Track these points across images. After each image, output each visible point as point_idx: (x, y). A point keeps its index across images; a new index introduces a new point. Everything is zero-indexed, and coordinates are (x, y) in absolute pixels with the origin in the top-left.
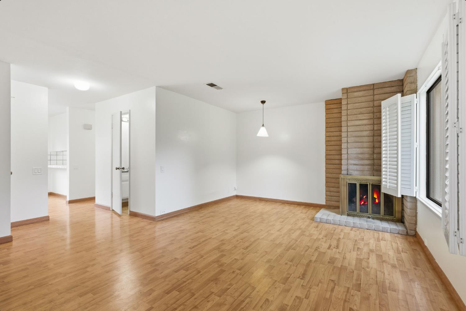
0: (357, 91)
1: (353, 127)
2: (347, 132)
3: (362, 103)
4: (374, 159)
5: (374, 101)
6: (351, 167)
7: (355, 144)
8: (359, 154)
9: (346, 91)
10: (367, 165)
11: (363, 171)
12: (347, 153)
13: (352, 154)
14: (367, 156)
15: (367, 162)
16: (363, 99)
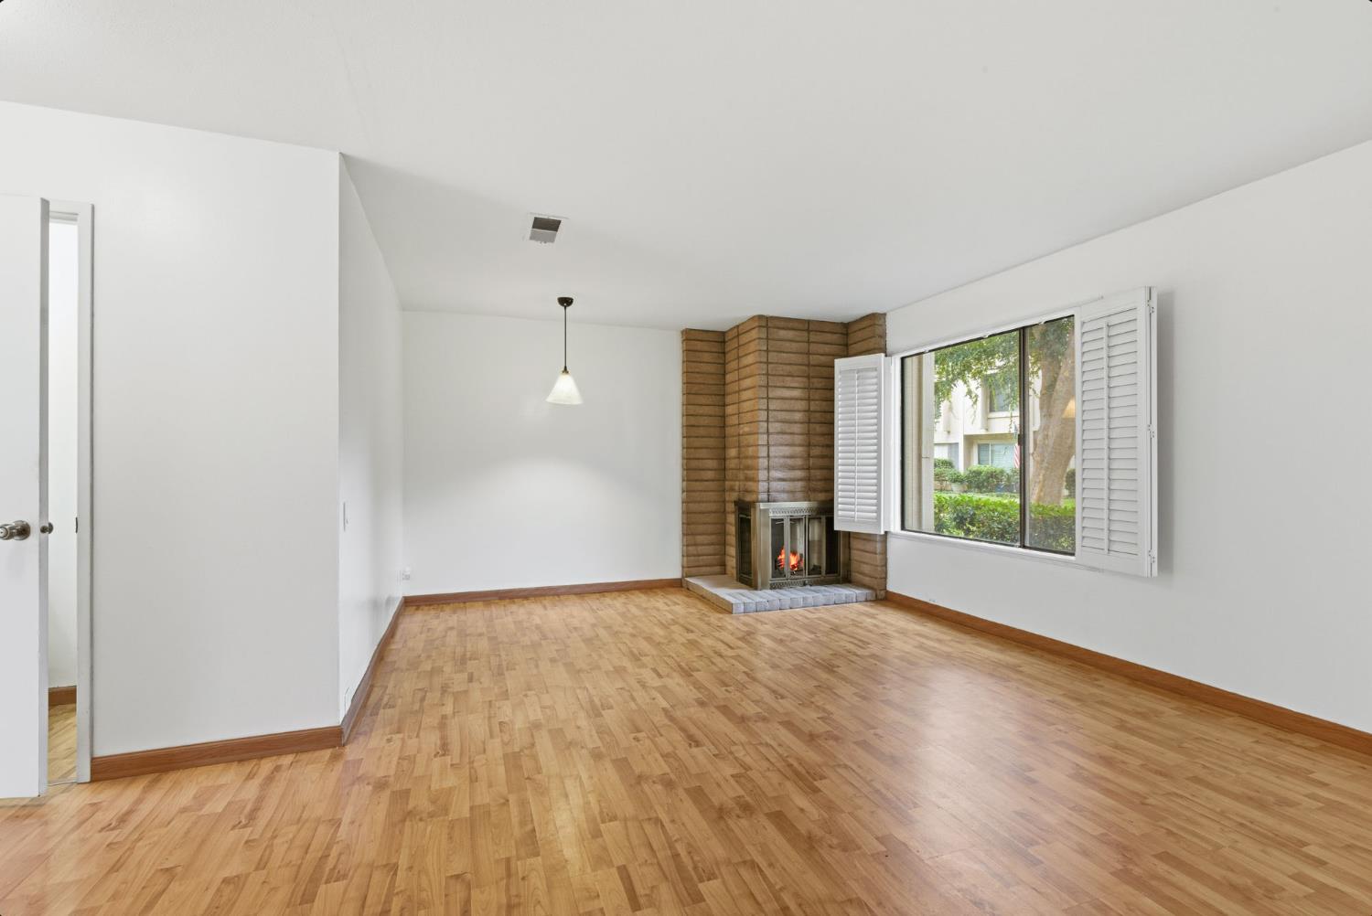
0: (783, 329)
1: (779, 401)
2: (768, 410)
3: (791, 355)
4: (809, 469)
5: (808, 353)
6: (774, 485)
7: (781, 436)
8: (787, 457)
9: (766, 323)
10: (798, 480)
11: (792, 492)
12: (768, 456)
13: (776, 457)
14: (799, 462)
15: (799, 474)
16: (794, 346)
